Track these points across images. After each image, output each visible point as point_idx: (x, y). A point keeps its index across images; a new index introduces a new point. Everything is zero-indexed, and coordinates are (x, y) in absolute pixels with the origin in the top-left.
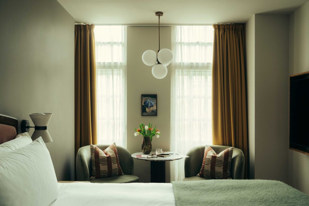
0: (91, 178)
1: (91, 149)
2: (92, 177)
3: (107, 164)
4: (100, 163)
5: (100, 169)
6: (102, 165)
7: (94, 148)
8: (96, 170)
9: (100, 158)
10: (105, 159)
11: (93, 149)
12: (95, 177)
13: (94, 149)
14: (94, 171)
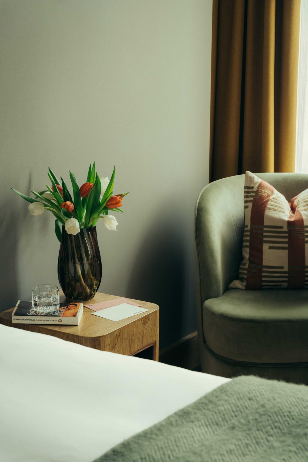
0: (232, 285)
1: (245, 187)
2: (237, 283)
3: (286, 245)
4: (265, 239)
5: (261, 260)
6: (270, 248)
7: (257, 185)
8: (250, 261)
9: (266, 223)
10: (282, 227)
11: (253, 188)
12: (245, 284)
13: (255, 189)
14: (245, 264)
